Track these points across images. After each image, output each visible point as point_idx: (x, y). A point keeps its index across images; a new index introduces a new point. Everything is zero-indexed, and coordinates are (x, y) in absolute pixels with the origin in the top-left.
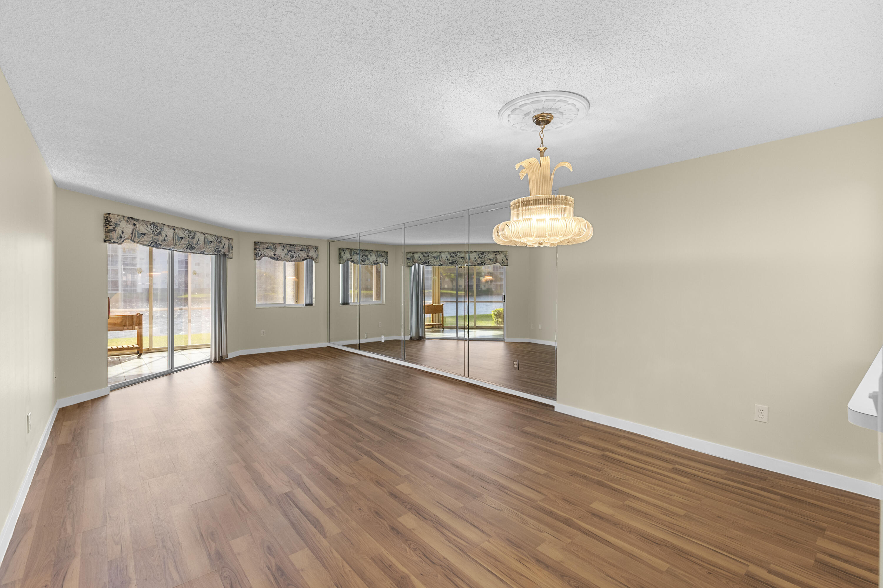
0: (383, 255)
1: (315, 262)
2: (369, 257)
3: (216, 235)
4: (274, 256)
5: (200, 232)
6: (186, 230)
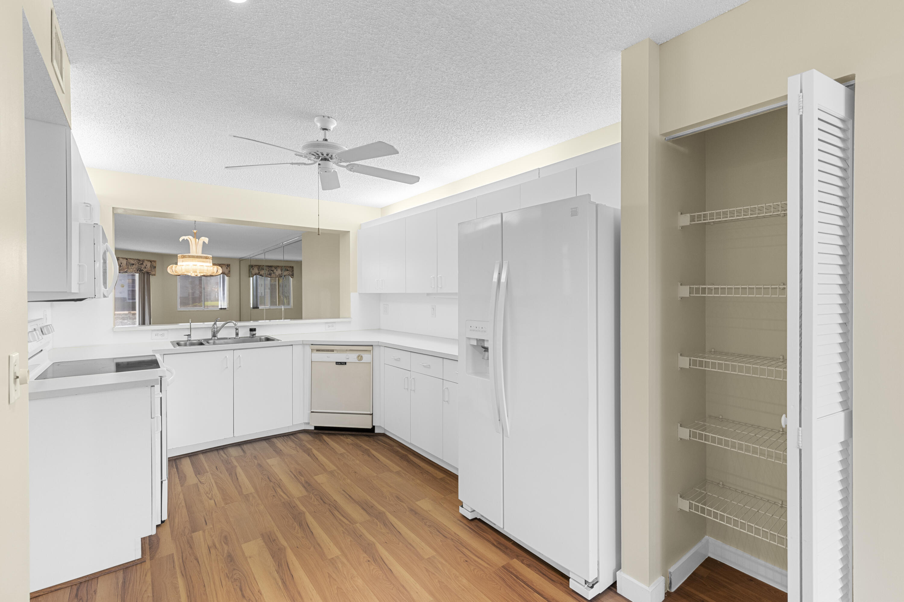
0: (288, 269)
1: (227, 276)
2: (275, 271)
3: (139, 259)
5: (122, 258)
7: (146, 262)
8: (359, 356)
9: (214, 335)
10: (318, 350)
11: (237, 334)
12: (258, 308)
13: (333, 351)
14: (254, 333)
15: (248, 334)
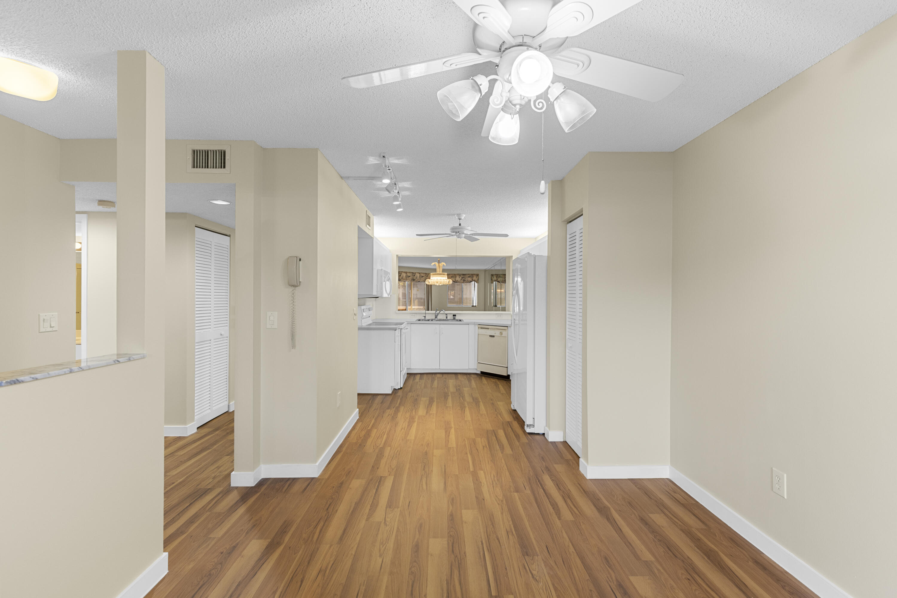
1: (476, 283)
4: (455, 281)
6: (411, 273)
7: (417, 274)
8: (501, 333)
9: (436, 317)
10: (481, 328)
11: (447, 317)
12: (497, 306)
13: (488, 329)
14: (455, 317)
15: (452, 317)
